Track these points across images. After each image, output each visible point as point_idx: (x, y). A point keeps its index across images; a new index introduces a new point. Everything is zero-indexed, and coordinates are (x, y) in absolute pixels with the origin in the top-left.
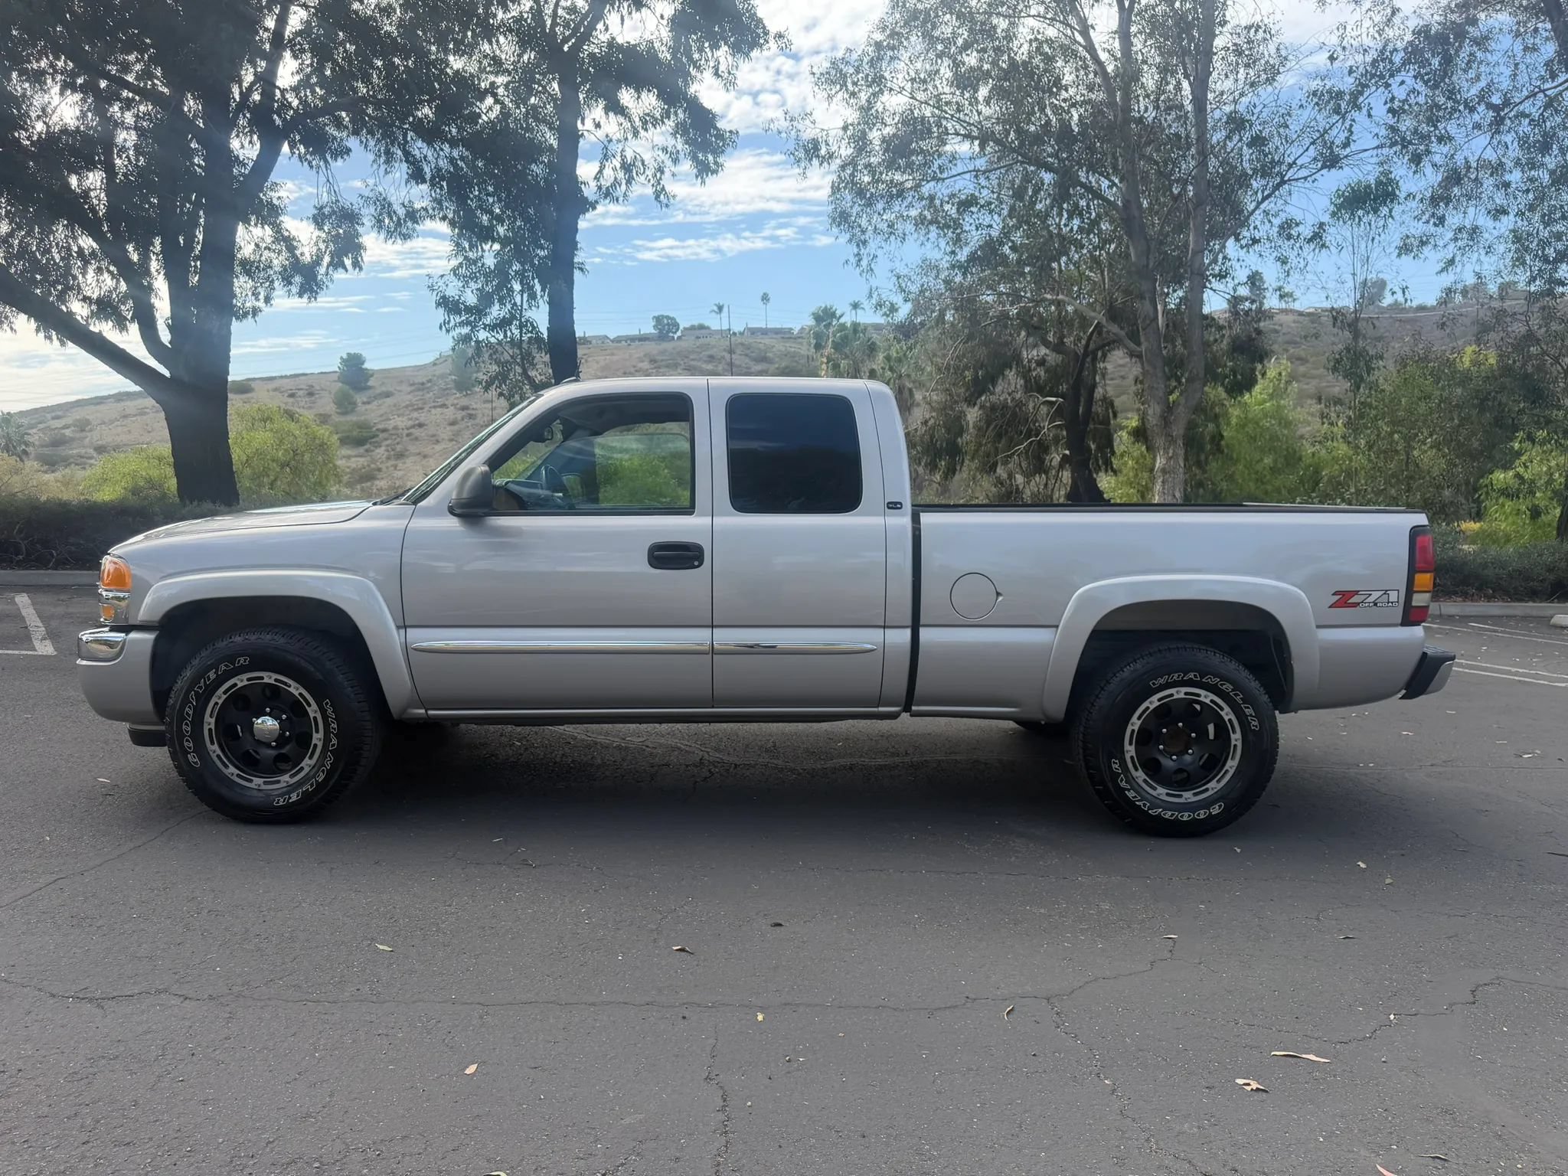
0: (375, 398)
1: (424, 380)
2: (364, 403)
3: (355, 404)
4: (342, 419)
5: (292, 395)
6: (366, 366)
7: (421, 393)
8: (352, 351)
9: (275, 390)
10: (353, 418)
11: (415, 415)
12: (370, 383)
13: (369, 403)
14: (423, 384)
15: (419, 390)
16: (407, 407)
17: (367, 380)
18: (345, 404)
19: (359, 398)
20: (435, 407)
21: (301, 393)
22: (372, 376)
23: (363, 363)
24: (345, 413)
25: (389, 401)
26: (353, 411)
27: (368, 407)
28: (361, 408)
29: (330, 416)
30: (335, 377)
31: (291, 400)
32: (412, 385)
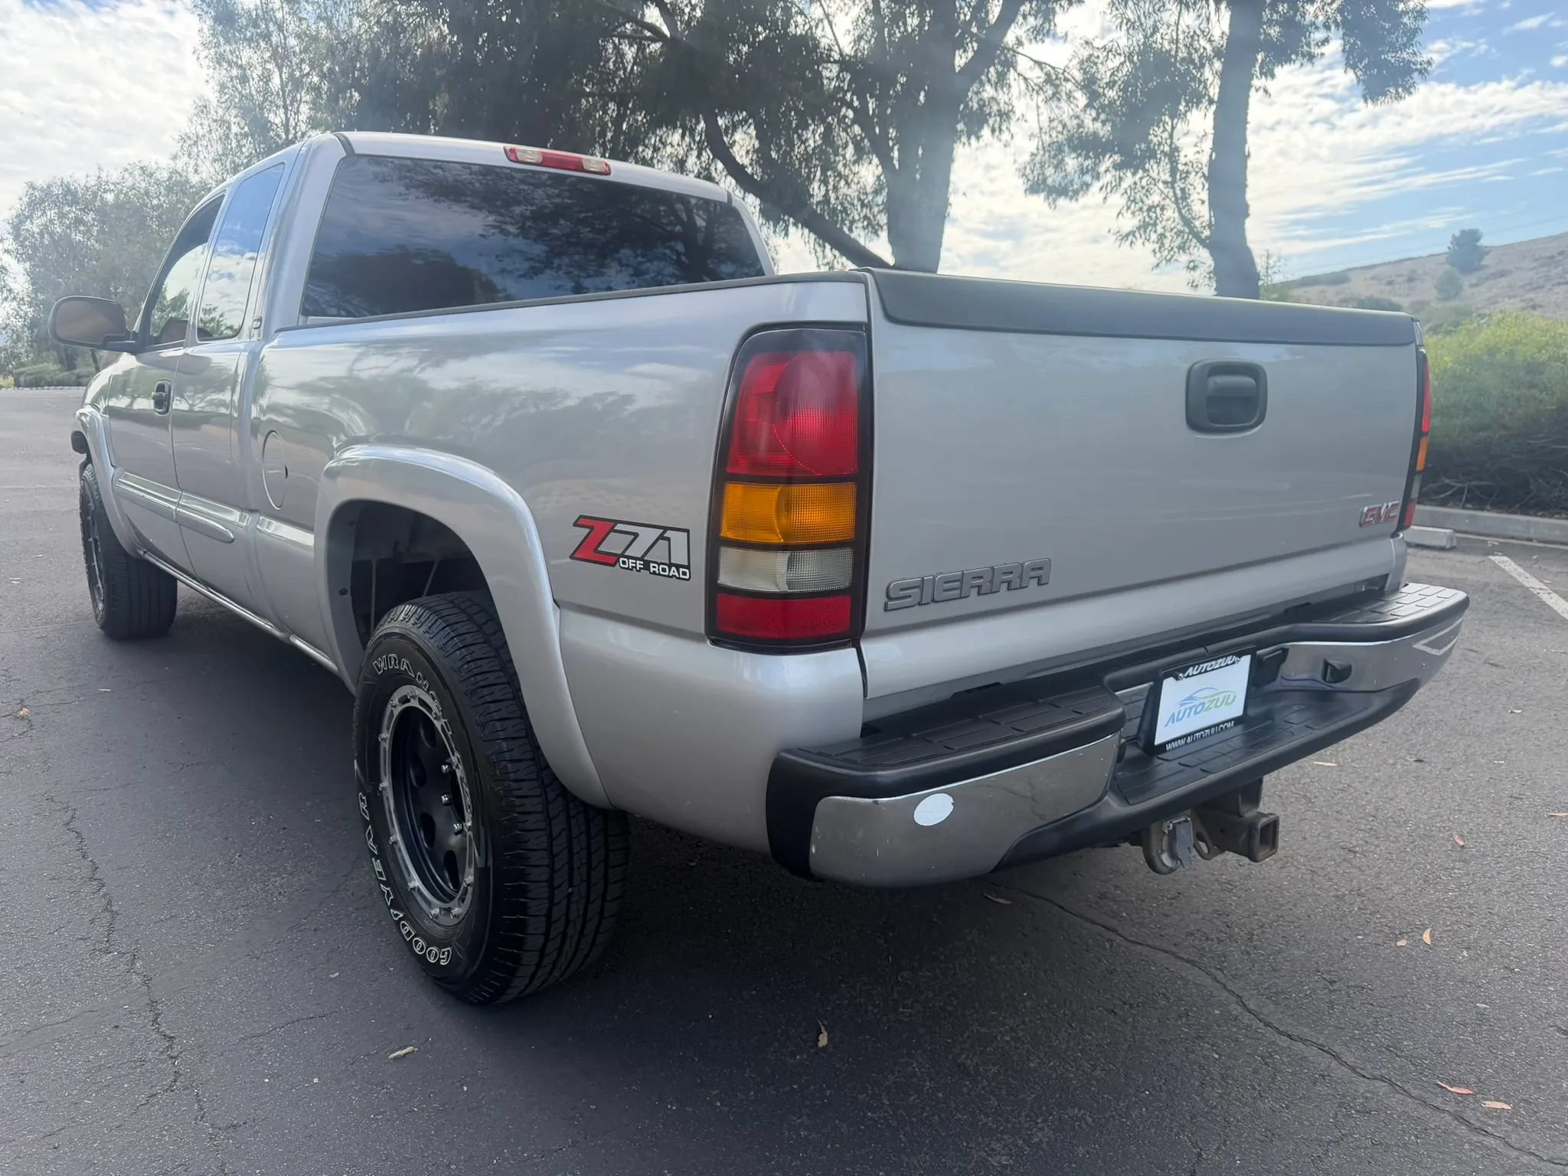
0: (1487, 279)
1: (1555, 253)
2: (1472, 286)
3: (1460, 288)
4: (1440, 306)
5: (1390, 283)
6: (1484, 242)
7: (1545, 269)
8: (1467, 228)
9: (1373, 278)
10: (1453, 304)
11: (1531, 295)
12: (1483, 263)
13: (1477, 285)
14: (1552, 257)
15: (1543, 265)
16: (1523, 287)
17: (1481, 259)
18: (1449, 287)
19: (1466, 281)
20: (1559, 284)
21: (1400, 279)
22: (1487, 253)
23: (1478, 240)
24: (1447, 299)
25: (1503, 282)
26: (1456, 295)
27: (1475, 290)
28: (1468, 291)
29: (1428, 303)
30: (1443, 259)
31: (1389, 288)
32: (1536, 260)
